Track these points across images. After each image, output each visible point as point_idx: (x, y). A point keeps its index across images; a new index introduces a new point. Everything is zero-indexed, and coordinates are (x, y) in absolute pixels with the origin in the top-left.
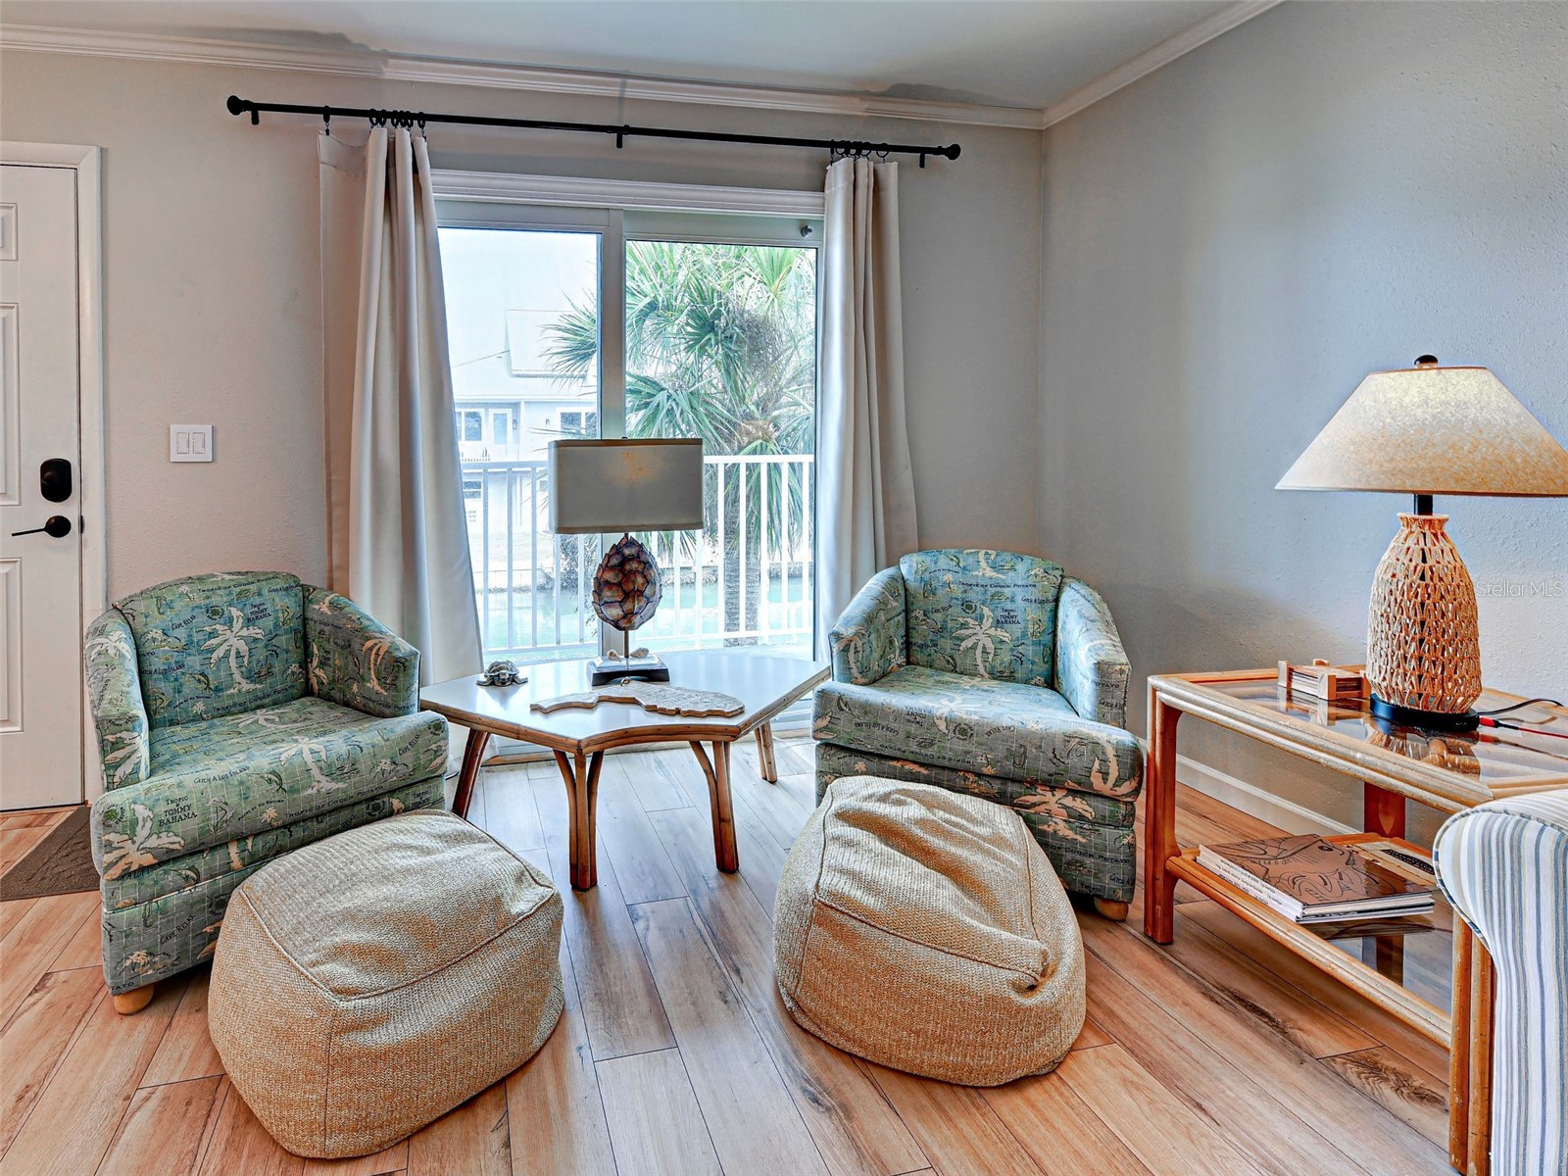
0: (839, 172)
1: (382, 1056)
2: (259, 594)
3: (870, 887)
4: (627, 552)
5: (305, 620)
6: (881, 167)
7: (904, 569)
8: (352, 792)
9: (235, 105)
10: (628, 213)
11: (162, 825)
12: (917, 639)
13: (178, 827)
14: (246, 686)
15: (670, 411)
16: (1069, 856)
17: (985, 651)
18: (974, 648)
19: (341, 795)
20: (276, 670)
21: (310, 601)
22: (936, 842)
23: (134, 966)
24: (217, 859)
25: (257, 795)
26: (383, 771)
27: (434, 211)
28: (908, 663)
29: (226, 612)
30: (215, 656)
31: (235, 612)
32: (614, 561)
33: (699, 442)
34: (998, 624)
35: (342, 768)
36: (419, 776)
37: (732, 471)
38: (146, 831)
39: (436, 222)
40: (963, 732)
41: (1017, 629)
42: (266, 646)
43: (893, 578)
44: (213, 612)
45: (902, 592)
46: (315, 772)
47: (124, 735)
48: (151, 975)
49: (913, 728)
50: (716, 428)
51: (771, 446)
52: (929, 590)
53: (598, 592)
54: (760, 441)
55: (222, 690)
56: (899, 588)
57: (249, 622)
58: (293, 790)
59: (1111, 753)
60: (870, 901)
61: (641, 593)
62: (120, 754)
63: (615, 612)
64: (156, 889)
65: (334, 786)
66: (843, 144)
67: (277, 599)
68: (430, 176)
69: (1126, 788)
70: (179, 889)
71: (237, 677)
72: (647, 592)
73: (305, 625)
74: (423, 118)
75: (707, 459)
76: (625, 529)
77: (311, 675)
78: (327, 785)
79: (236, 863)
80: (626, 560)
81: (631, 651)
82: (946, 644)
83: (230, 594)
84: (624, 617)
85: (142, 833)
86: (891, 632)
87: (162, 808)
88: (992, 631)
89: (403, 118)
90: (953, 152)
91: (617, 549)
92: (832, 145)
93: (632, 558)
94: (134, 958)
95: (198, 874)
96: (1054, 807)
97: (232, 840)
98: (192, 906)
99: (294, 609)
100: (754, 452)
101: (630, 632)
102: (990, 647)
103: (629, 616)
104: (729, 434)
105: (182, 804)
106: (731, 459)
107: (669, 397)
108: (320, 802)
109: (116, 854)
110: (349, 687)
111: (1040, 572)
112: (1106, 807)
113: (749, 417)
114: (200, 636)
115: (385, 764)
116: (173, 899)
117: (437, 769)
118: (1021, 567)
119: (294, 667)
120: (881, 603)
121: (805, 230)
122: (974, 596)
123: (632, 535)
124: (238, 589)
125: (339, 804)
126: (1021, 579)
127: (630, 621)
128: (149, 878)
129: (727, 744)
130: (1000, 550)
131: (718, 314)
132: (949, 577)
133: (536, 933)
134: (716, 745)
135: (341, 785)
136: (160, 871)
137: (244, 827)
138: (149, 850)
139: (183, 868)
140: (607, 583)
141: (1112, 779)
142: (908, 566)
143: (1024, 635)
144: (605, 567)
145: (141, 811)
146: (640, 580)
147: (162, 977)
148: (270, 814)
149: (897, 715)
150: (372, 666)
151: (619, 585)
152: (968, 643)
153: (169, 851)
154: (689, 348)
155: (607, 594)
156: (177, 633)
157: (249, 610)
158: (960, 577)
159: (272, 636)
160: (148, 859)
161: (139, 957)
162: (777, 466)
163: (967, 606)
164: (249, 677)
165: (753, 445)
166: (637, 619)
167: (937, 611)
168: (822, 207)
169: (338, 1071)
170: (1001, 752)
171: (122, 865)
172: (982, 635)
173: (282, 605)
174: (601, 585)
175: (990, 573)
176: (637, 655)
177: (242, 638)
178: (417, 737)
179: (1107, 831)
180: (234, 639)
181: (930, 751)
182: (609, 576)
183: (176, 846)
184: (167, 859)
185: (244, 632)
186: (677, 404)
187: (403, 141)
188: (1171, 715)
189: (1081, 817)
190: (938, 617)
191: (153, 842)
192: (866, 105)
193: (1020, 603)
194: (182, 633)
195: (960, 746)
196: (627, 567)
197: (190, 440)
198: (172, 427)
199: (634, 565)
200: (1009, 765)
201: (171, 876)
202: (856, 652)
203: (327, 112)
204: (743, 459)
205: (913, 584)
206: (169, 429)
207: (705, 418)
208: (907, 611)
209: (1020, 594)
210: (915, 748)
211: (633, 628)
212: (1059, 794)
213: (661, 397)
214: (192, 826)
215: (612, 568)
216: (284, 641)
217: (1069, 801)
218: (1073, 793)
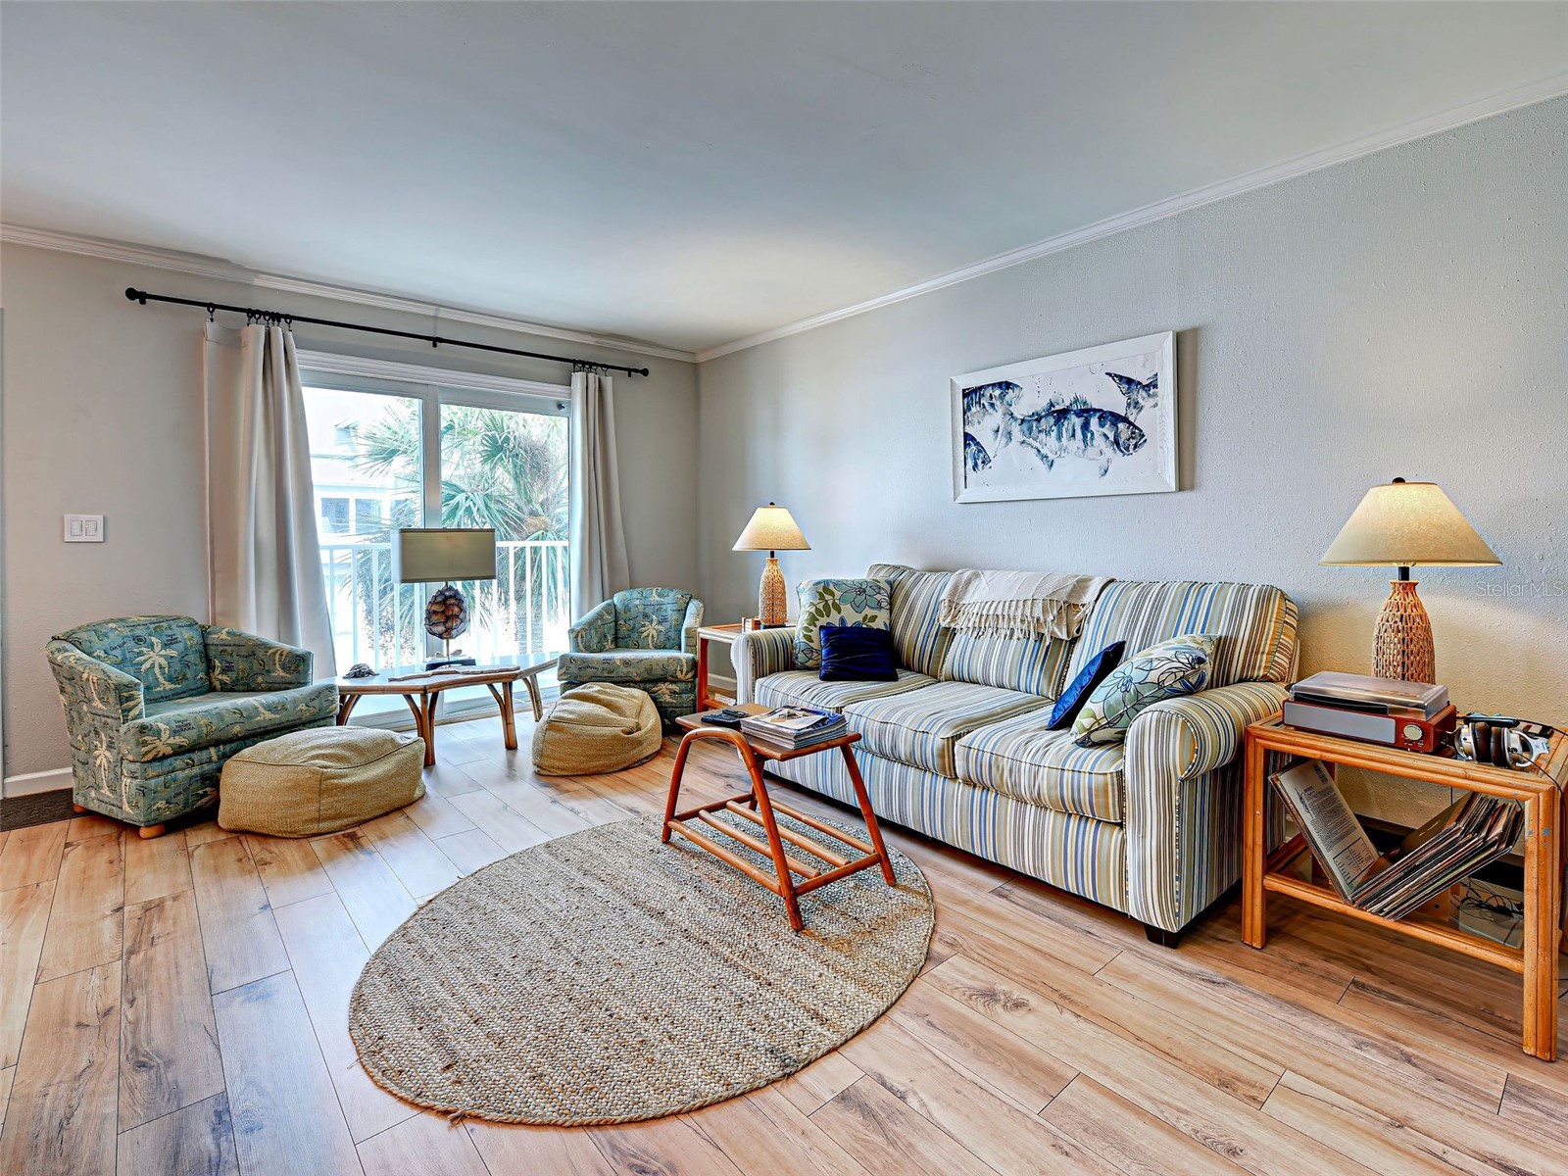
0: (578, 378)
1: (349, 787)
2: (170, 628)
3: (571, 713)
4: (447, 594)
5: (206, 645)
6: (603, 378)
7: (615, 600)
8: (284, 720)
9: (132, 294)
10: (441, 387)
11: (175, 733)
12: (621, 634)
13: (186, 733)
14: (169, 686)
15: (468, 510)
16: (670, 710)
17: (653, 637)
18: (648, 636)
19: (278, 722)
20: (188, 676)
21: (209, 633)
22: (602, 696)
23: (158, 809)
24: (204, 755)
25: (228, 719)
26: (301, 710)
27: (299, 376)
28: (616, 647)
29: (148, 640)
30: (144, 667)
31: (154, 639)
32: (439, 599)
33: (493, 531)
34: (659, 623)
35: (276, 707)
36: (322, 715)
37: (520, 554)
38: (167, 735)
39: (300, 383)
40: (627, 664)
41: (668, 625)
42: (180, 661)
43: (609, 605)
44: (138, 640)
45: (613, 611)
46: (261, 709)
47: (133, 692)
48: (168, 814)
49: (606, 666)
50: (507, 523)
51: (549, 535)
52: (627, 609)
53: (428, 618)
54: (542, 531)
55: (151, 688)
56: (613, 610)
57: (166, 646)
58: (249, 717)
59: (684, 661)
60: (571, 716)
61: (457, 616)
62: (132, 703)
63: (440, 629)
64: (171, 768)
65: (273, 716)
66: (580, 362)
67: (184, 632)
68: (297, 355)
69: (690, 675)
70: (183, 769)
71: (161, 680)
72: (461, 616)
73: (206, 650)
74: (289, 318)
75: (499, 544)
76: (446, 580)
77: (213, 680)
78: (269, 715)
79: (215, 758)
80: (446, 598)
81: (450, 652)
82: (635, 636)
83: (148, 628)
84: (446, 631)
85: (164, 736)
86: (606, 631)
87: (174, 725)
88: (656, 627)
89: (276, 317)
90: (645, 372)
91: (441, 593)
92: (575, 362)
93: (451, 597)
94: (159, 805)
95: (193, 761)
96: (664, 690)
97: (211, 746)
98: (191, 778)
99: (197, 639)
100: (537, 539)
101: (450, 641)
102: (655, 635)
103: (448, 630)
104: (517, 527)
105: (185, 723)
106: (520, 544)
107: (467, 498)
108: (265, 725)
109: (150, 747)
110: (254, 681)
111: (680, 596)
112: (683, 686)
113: (533, 514)
114: (131, 655)
115: (302, 706)
116: (180, 775)
117: (331, 712)
118: (671, 594)
119: (201, 675)
120: (600, 616)
121: (560, 406)
122: (649, 610)
123: (450, 583)
124: (154, 626)
125: (276, 727)
126: (670, 600)
127: (449, 634)
128: (167, 762)
129: (510, 684)
130: (663, 587)
131: (507, 440)
132: (637, 602)
133: (414, 750)
134: (504, 684)
135: (277, 716)
136: (172, 759)
137: (223, 736)
138: (169, 745)
139: (186, 758)
140: (435, 612)
141: (684, 672)
142: (617, 599)
143: (671, 627)
144: (433, 602)
145: (162, 726)
146: (456, 609)
147: (173, 816)
148: (237, 729)
149: (598, 661)
150: (277, 663)
151: (443, 612)
152: (645, 634)
153: (181, 746)
154: (484, 462)
155: (435, 618)
156: (115, 652)
157: (165, 639)
158: (643, 602)
159: (183, 655)
160: (169, 750)
161: (161, 804)
162: (553, 548)
163: (646, 616)
164: (170, 680)
165: (536, 534)
166: (454, 632)
167: (630, 620)
168: (570, 395)
169: (325, 795)
170: (642, 669)
171: (154, 753)
172: (652, 630)
173: (190, 637)
174: (430, 614)
175: (657, 598)
176: (454, 654)
177: (162, 656)
178: (320, 693)
179: (684, 696)
180: (156, 657)
181: (613, 675)
182: (435, 608)
183: (185, 744)
184: (179, 751)
185: (163, 652)
186: (474, 504)
187: (278, 334)
188: (705, 642)
189: (675, 693)
190: (631, 623)
191: (172, 741)
192: (596, 339)
193: (669, 612)
194: (118, 652)
195: (625, 670)
196: (448, 602)
197: (85, 526)
198: (66, 516)
199: (452, 601)
200: (646, 676)
201: (178, 762)
202: (582, 637)
203: (212, 307)
204: (528, 544)
205: (619, 606)
206: (63, 518)
207: (497, 514)
208: (616, 621)
209: (670, 607)
210: (606, 675)
211: (452, 637)
212: (667, 684)
213: (460, 497)
214: (192, 734)
215: (438, 603)
216: (192, 658)
217: (670, 686)
218: (672, 682)
